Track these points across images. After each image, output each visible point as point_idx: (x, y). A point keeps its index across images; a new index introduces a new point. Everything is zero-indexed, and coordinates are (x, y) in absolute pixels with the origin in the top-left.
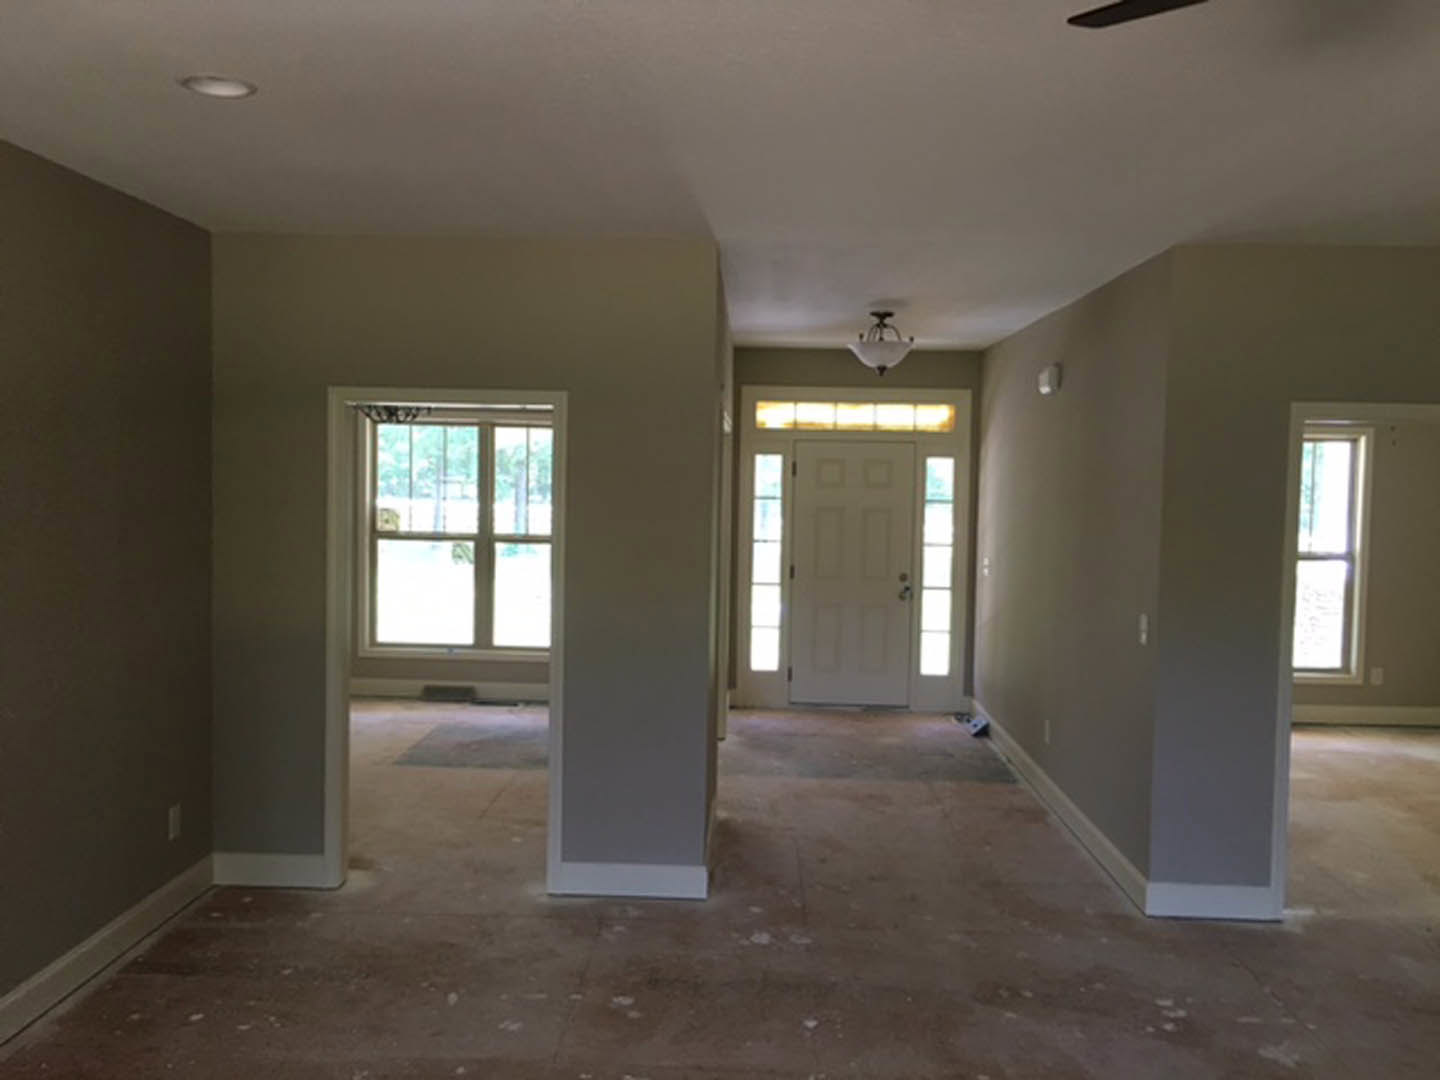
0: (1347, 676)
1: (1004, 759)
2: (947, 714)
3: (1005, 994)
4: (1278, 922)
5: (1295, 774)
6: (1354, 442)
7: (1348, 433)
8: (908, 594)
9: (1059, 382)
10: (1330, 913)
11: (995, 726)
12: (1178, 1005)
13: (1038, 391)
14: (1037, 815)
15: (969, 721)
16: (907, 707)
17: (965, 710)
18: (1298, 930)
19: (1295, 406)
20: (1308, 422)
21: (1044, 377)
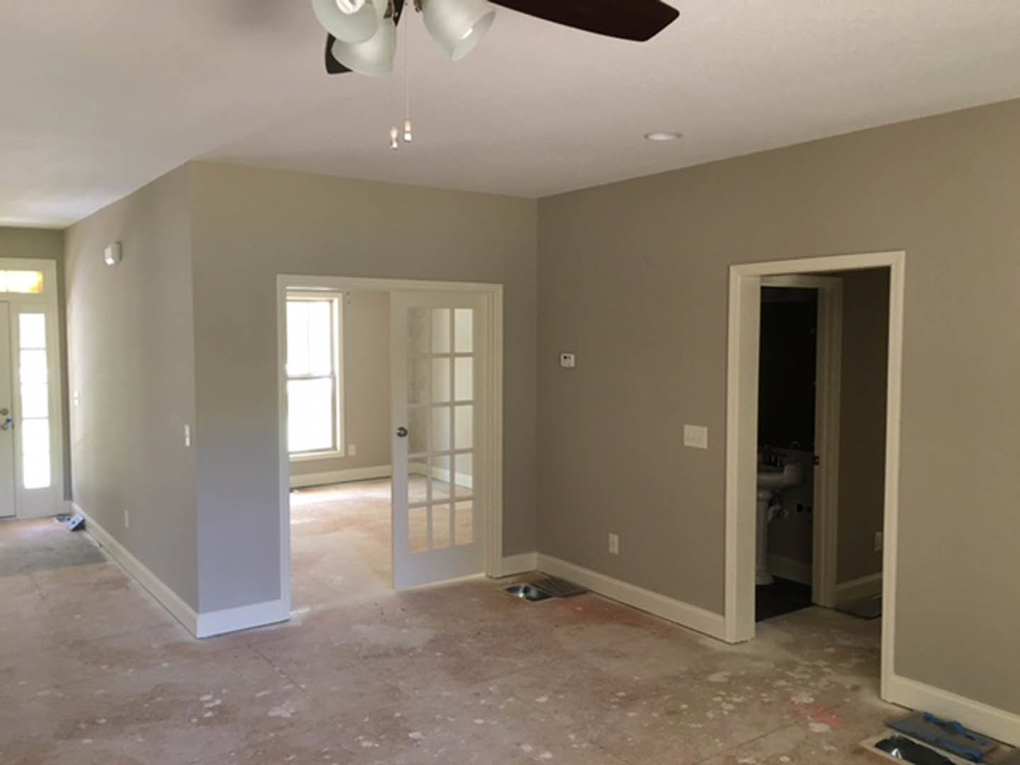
0: (335, 452)
1: (97, 545)
2: (49, 517)
3: (83, 726)
4: (286, 621)
5: (293, 521)
6: (331, 302)
7: (326, 296)
8: (10, 424)
9: (120, 255)
10: (320, 607)
11: (90, 521)
12: (215, 697)
13: (106, 264)
14: (120, 582)
15: (69, 519)
16: (15, 516)
17: (67, 511)
18: (299, 624)
19: (279, 277)
20: (288, 288)
21: (108, 251)
